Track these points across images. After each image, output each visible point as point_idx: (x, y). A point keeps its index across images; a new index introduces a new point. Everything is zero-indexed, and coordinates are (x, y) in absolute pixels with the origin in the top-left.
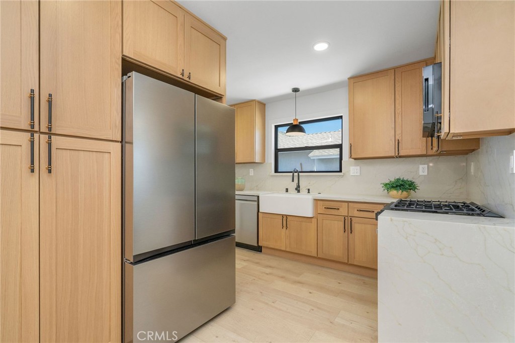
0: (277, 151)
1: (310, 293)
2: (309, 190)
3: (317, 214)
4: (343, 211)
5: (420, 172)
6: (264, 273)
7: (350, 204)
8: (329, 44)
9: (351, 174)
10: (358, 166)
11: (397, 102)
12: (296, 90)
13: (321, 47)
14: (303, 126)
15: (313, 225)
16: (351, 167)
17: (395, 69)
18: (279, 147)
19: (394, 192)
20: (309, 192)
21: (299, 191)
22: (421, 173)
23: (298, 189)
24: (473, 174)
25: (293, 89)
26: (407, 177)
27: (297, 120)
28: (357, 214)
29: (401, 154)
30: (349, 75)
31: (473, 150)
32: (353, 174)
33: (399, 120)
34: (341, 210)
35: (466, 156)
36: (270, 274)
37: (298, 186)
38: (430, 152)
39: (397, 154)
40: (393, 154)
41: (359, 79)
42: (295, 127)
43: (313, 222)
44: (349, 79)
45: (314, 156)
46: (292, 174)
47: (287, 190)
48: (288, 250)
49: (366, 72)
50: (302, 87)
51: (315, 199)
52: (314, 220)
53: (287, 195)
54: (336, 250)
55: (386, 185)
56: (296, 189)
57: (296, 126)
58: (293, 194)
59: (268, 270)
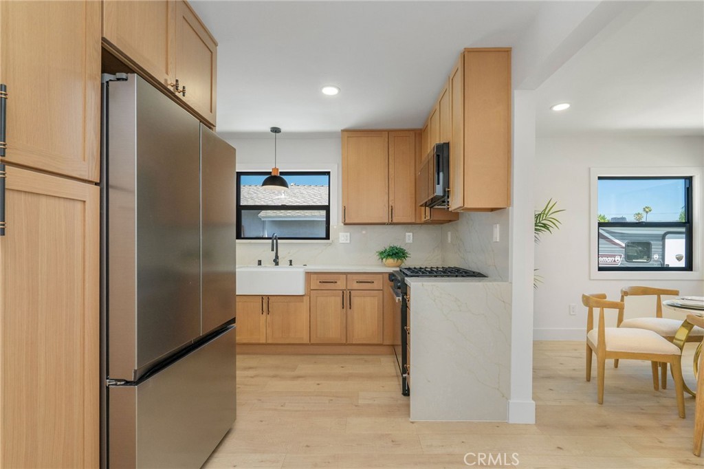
0: (240, 208)
1: (318, 384)
2: (291, 261)
3: (309, 290)
4: (341, 285)
5: (407, 239)
6: (247, 377)
7: (349, 276)
8: (339, 89)
9: (341, 241)
10: (347, 232)
11: (390, 166)
12: (276, 130)
13: (330, 91)
14: (285, 177)
15: (304, 306)
16: (340, 234)
17: (389, 131)
18: (243, 203)
19: (390, 261)
20: (291, 265)
21: (277, 264)
22: (407, 241)
23: (276, 262)
24: (449, 242)
25: (272, 128)
26: (398, 245)
27: (278, 169)
28: (356, 286)
29: (394, 221)
30: (343, 127)
31: (450, 221)
32: (344, 242)
33: (392, 186)
34: (339, 283)
35: (442, 225)
36: (256, 376)
37: (277, 257)
38: (418, 221)
39: (390, 221)
40: (386, 221)
41: (355, 135)
42: (275, 179)
43: (305, 301)
44: (343, 131)
45: (264, 217)
46: (271, 241)
47: (260, 263)
48: (270, 341)
49: (366, 128)
50: (284, 129)
51: (306, 273)
52: (306, 299)
53: (260, 269)
54: (333, 330)
55: (381, 253)
56: (274, 261)
57: (275, 177)
58: (269, 267)
59: (251, 373)
